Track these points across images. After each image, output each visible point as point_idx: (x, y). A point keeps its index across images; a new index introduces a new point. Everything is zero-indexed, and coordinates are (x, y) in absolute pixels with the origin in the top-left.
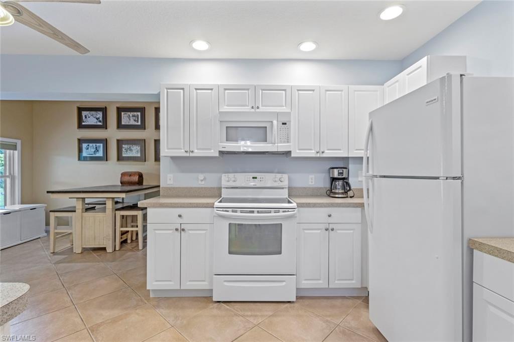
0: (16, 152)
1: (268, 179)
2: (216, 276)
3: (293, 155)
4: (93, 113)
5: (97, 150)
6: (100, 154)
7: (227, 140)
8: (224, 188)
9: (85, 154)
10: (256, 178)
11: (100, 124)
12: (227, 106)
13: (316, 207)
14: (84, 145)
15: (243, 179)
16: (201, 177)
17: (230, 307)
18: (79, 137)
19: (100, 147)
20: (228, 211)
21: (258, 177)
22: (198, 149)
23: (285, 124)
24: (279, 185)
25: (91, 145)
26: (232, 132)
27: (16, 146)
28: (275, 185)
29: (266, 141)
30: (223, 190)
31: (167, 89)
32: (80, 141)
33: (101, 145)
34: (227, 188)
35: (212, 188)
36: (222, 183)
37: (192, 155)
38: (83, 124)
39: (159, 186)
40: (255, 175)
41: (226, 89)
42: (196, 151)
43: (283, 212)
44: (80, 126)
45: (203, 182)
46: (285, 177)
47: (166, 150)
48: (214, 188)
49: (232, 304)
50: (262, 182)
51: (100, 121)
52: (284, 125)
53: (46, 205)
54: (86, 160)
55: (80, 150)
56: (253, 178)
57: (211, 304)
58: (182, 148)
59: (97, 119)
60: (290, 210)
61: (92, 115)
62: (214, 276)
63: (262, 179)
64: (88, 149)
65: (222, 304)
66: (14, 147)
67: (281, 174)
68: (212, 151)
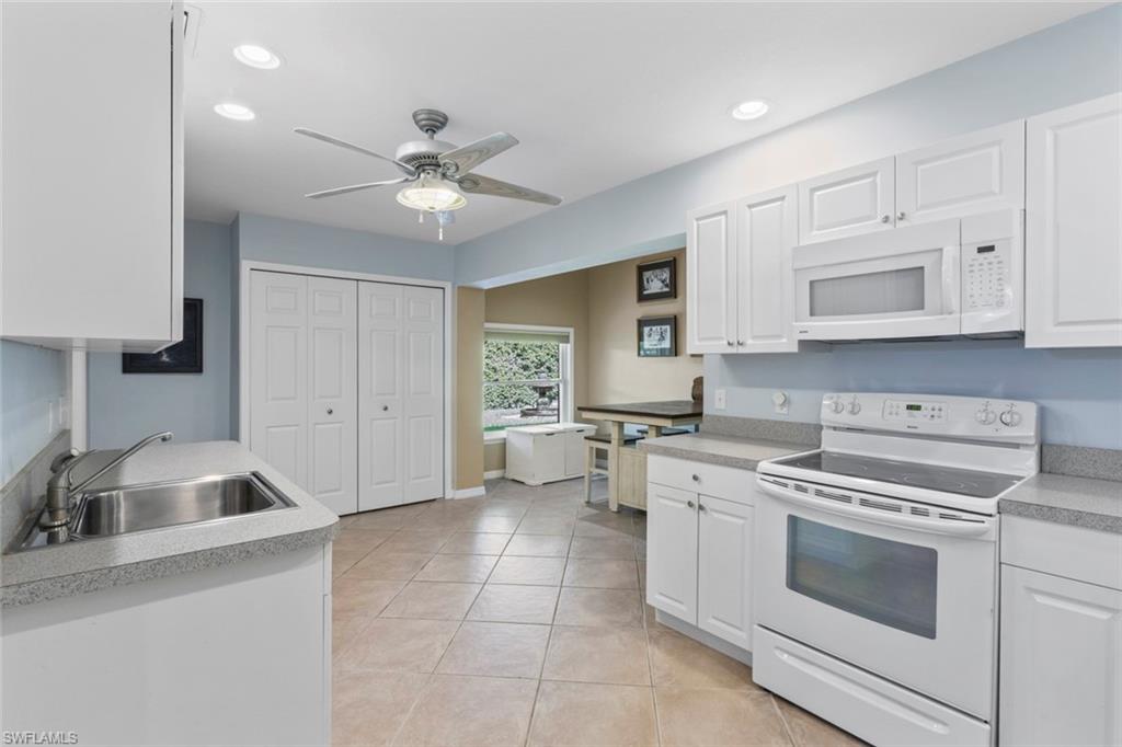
0: (569, 345)
1: (960, 414)
2: (761, 629)
3: (1029, 344)
4: (658, 272)
5: (662, 338)
6: (667, 344)
7: (812, 314)
8: (829, 427)
9: (647, 344)
10: (918, 408)
11: (667, 289)
12: (818, 230)
13: (1083, 526)
14: (646, 330)
15: (880, 409)
16: (778, 397)
17: (783, 714)
18: (639, 317)
19: (666, 331)
20: (786, 485)
21: (923, 405)
22: (754, 337)
23: (991, 249)
24: (998, 434)
25: (654, 328)
26: (821, 294)
27: (568, 337)
28: (987, 432)
29: (922, 307)
30: (824, 433)
31: (697, 219)
32: (642, 323)
33: (668, 327)
34: (835, 429)
35: (802, 424)
36: (822, 416)
37: (741, 350)
38: (645, 293)
39: (700, 414)
40: (914, 399)
41: (814, 190)
42: (750, 342)
43: (942, 516)
44: (643, 298)
45: (785, 410)
46: (1028, 411)
47: (697, 343)
48: (809, 425)
49: (794, 712)
50: (936, 420)
51: (667, 286)
52: (986, 255)
53: (596, 427)
54: (665, 356)
55: (640, 338)
56: (910, 407)
57: (747, 686)
58: (724, 335)
59: (663, 282)
60: (965, 516)
61: (656, 277)
62: (756, 626)
63: (936, 413)
64: (650, 335)
65: (773, 699)
66: (565, 339)
67: (1009, 402)
68: (784, 340)
